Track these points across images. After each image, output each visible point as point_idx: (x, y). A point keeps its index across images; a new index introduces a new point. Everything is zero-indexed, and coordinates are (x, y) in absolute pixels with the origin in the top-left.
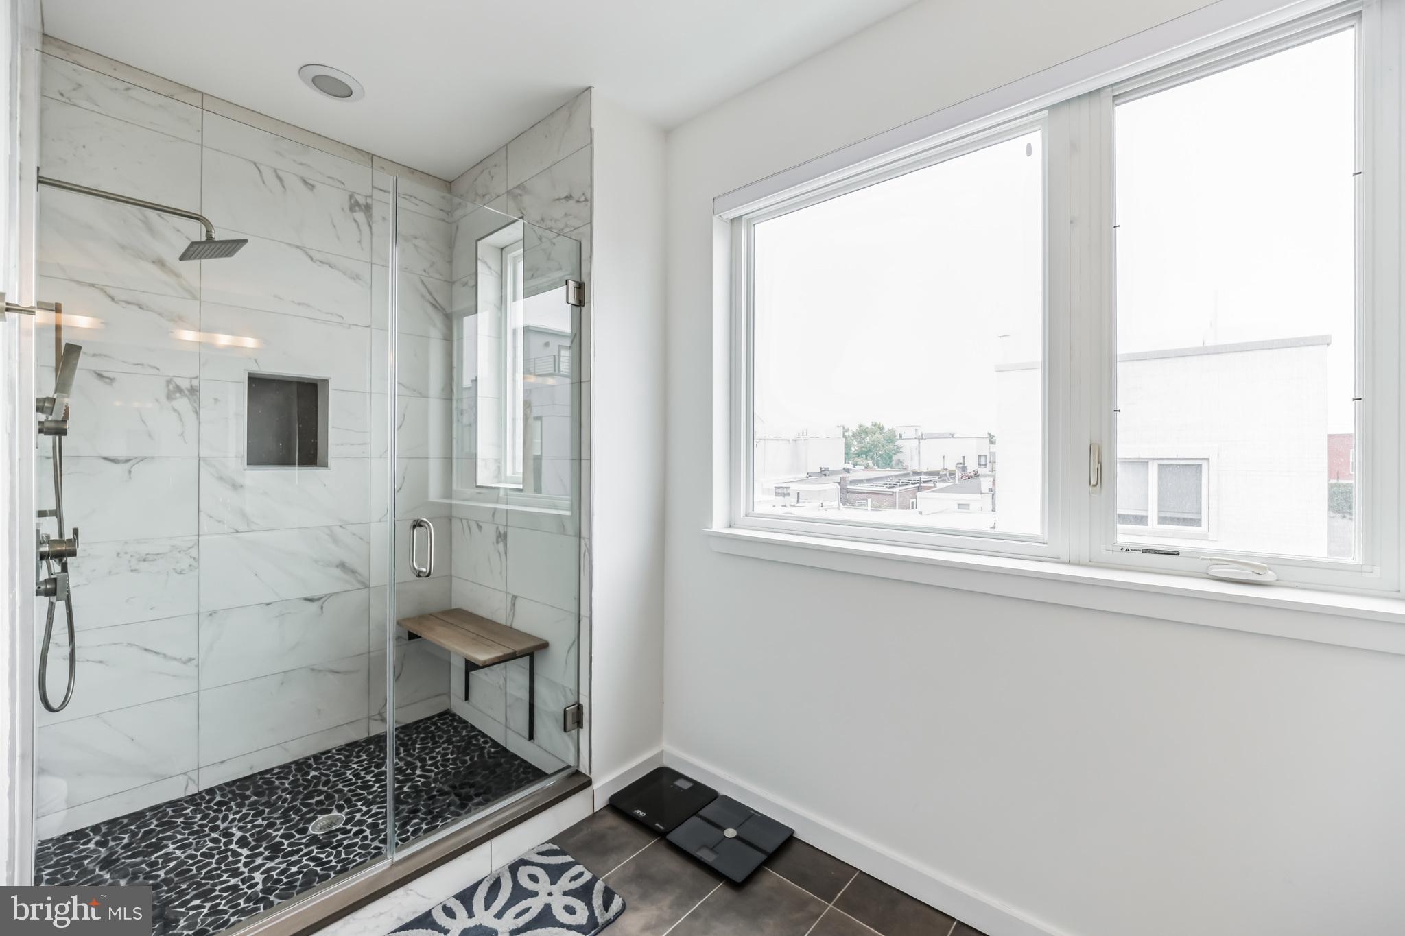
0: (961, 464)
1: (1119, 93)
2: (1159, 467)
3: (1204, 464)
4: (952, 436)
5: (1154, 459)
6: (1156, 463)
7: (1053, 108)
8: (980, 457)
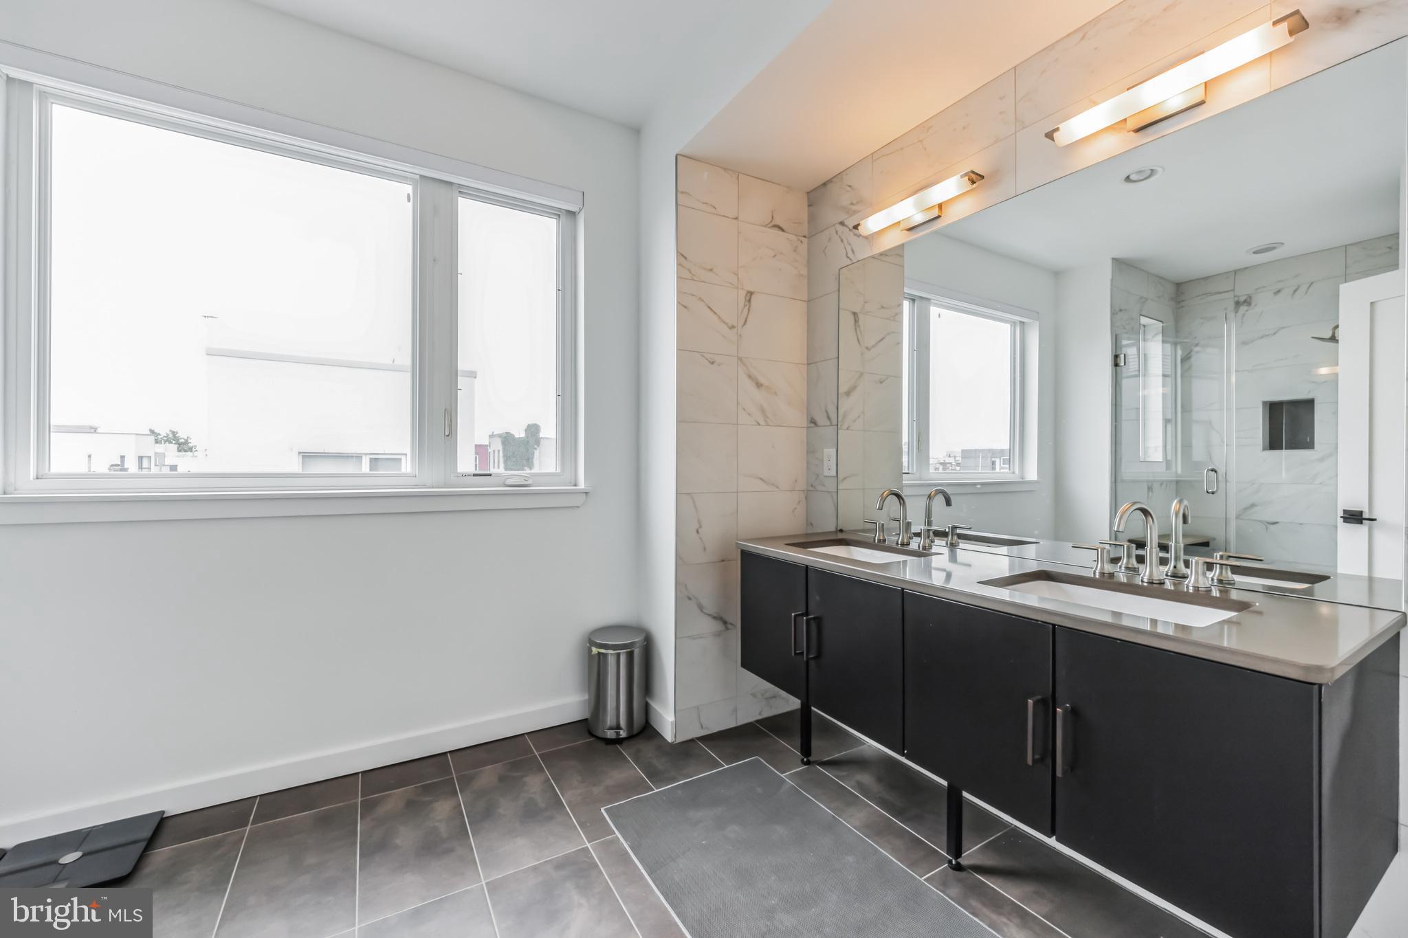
0: (119, 465)
1: (464, 191)
2: (370, 461)
3: (403, 458)
4: (94, 430)
5: (366, 454)
6: (368, 457)
7: (421, 176)
8: (141, 458)
